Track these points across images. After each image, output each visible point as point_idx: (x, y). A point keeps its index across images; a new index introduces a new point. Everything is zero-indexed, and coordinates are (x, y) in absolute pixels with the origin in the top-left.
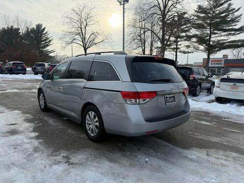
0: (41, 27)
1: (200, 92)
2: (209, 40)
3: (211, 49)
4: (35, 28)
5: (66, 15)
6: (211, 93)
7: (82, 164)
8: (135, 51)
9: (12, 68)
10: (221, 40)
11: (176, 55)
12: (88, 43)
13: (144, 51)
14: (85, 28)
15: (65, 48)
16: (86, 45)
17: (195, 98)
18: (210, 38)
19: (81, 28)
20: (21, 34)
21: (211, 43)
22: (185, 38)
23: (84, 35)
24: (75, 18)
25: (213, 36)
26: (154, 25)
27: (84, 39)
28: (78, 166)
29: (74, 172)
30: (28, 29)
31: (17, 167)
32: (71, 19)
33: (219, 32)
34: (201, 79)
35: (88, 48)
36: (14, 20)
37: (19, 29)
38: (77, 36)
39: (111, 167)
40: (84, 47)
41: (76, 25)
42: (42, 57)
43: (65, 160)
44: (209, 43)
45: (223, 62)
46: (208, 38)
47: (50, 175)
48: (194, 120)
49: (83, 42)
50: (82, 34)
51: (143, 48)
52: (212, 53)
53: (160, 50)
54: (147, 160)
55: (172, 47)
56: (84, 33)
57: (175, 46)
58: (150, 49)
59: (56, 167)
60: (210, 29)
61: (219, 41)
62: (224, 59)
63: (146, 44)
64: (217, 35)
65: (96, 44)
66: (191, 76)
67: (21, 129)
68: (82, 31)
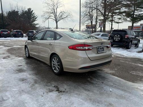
0: (31, 10)
1: (131, 46)
2: (133, 14)
3: (134, 20)
4: (27, 10)
5: (45, 2)
6: (138, 47)
7: (67, 92)
8: (86, 22)
9: (15, 34)
10: (141, 14)
11: (112, 24)
12: (58, 18)
13: (92, 22)
14: (56, 9)
15: (44, 21)
16: (57, 20)
17: (128, 50)
18: (134, 13)
19: (54, 9)
20: (19, 15)
21: (135, 16)
22: (118, 14)
23: (56, 13)
24: (50, 3)
25: (136, 11)
26: (98, 6)
27: (55, 16)
28: (65, 93)
29: (64, 97)
30: (23, 11)
31: (26, 93)
32: (48, 4)
33: (140, 9)
34: (132, 38)
35: (58, 21)
36: (15, 6)
37: (18, 12)
38: (52, 14)
39: (87, 95)
40: (56, 21)
41: (51, 8)
42: (32, 28)
43: (56, 89)
44: (133, 16)
45: (141, 28)
46: (132, 13)
47: (48, 99)
48: (133, 64)
49: (55, 18)
50: (55, 13)
51: (91, 20)
52: (135, 22)
53: (102, 21)
54: (111, 90)
55: (110, 19)
56: (56, 12)
57: (111, 19)
58: (95, 21)
59: (51, 94)
60: (134, 7)
61: (139, 14)
62: (142, 26)
63: (93, 17)
64: (138, 11)
65: (63, 18)
66: (126, 36)
67: (25, 69)
68: (54, 11)
